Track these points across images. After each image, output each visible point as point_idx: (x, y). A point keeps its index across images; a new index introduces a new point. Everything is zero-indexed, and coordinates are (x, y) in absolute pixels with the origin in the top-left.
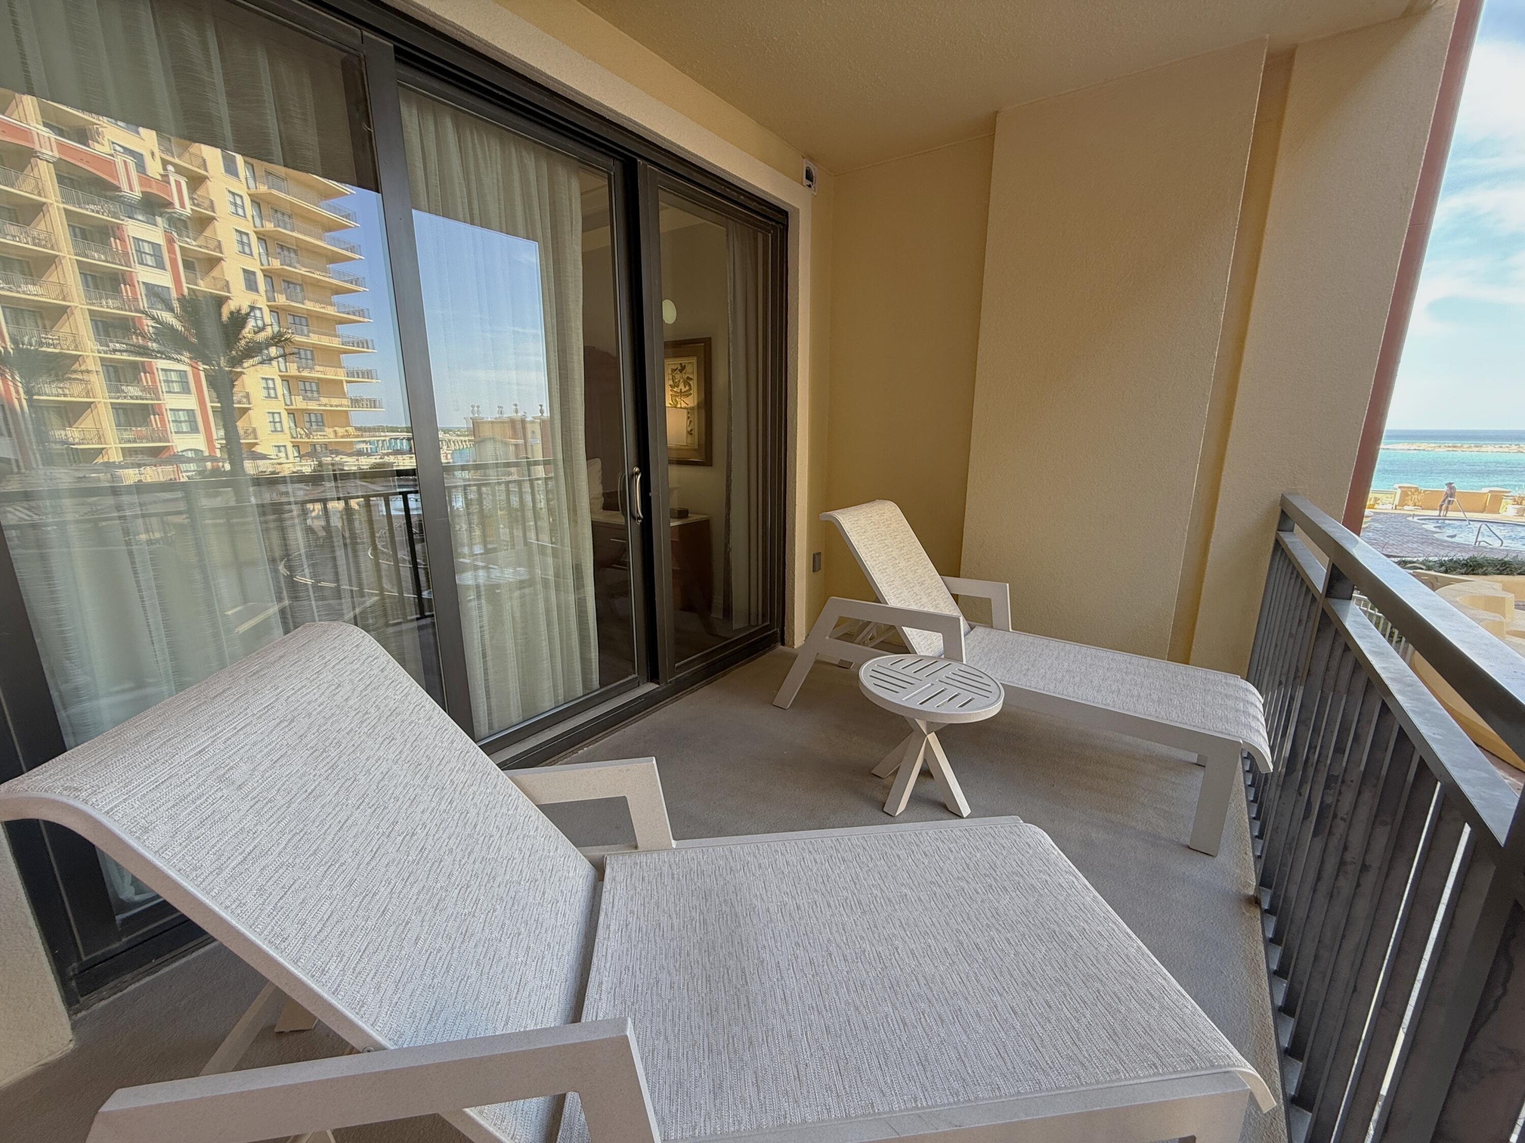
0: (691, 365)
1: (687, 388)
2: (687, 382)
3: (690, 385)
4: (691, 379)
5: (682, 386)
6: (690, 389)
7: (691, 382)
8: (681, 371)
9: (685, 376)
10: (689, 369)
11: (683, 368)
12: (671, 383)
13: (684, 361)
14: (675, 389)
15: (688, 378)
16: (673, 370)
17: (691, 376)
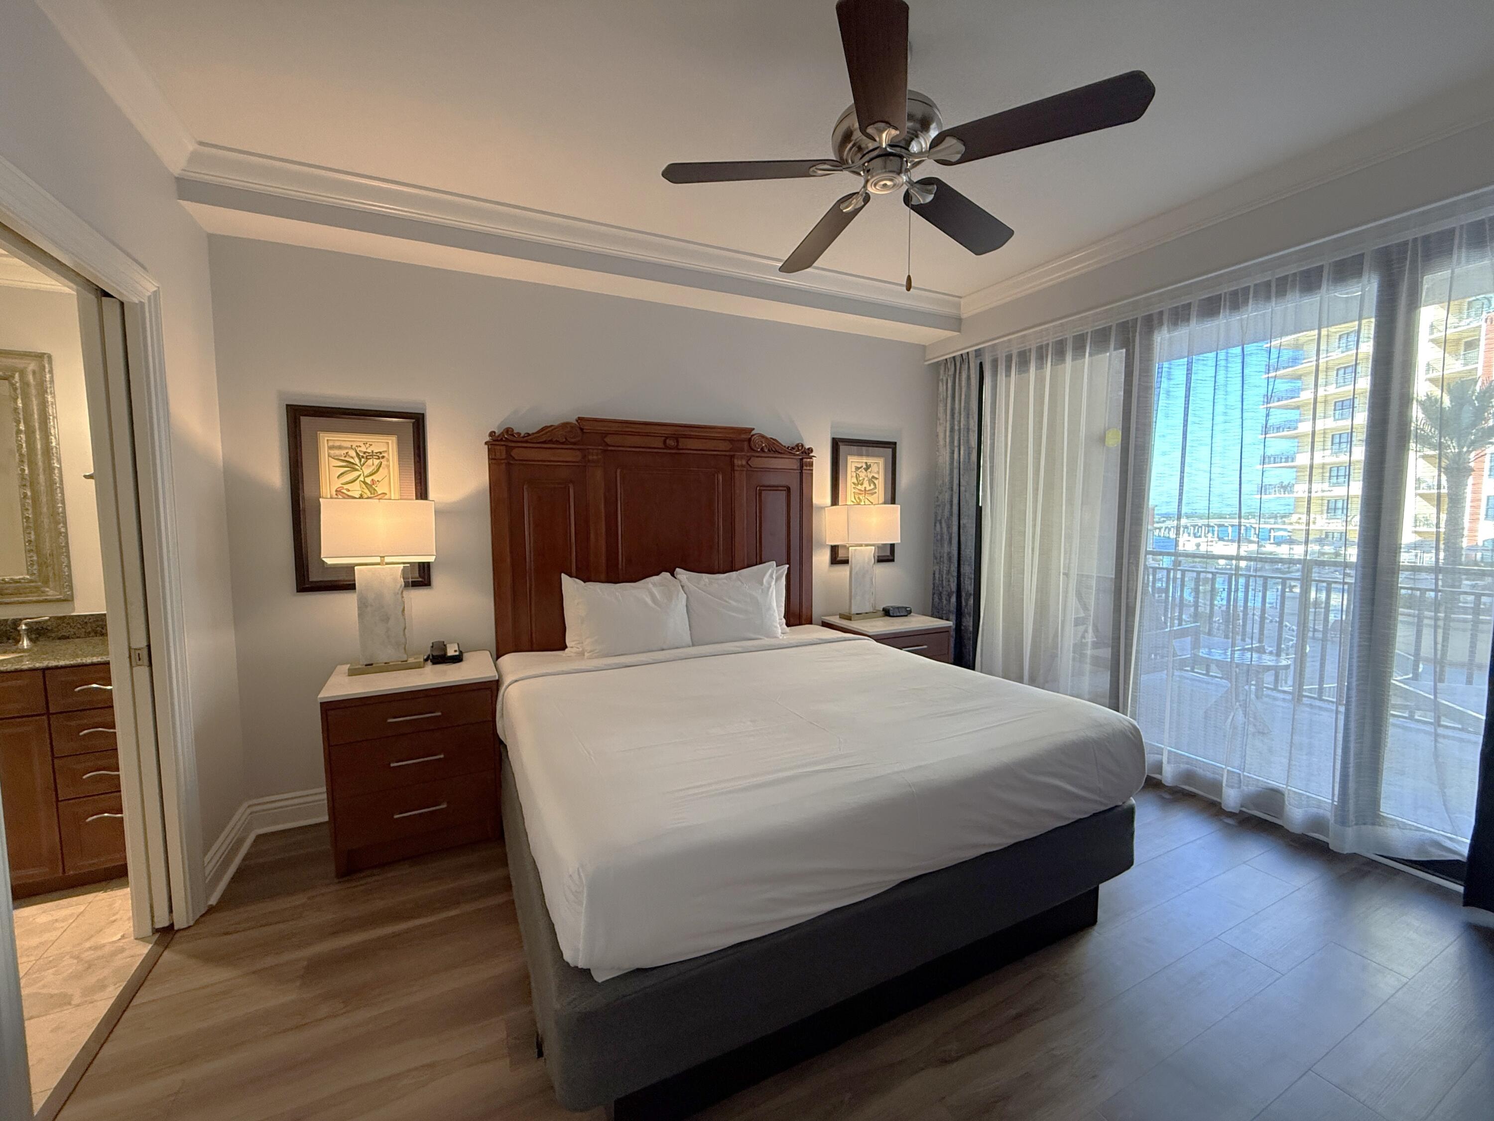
0: (878, 465)
1: (872, 486)
2: (872, 480)
3: (875, 484)
4: (877, 479)
5: (866, 484)
6: (875, 487)
7: (876, 482)
8: (866, 469)
9: (870, 476)
10: (874, 468)
11: (868, 467)
12: (855, 480)
13: (870, 461)
14: (859, 487)
15: (873, 477)
16: (857, 468)
17: (876, 476)
